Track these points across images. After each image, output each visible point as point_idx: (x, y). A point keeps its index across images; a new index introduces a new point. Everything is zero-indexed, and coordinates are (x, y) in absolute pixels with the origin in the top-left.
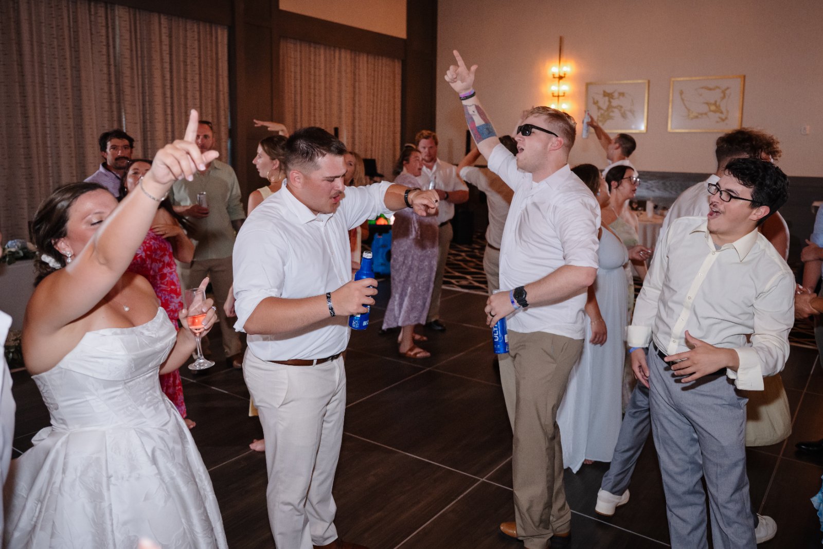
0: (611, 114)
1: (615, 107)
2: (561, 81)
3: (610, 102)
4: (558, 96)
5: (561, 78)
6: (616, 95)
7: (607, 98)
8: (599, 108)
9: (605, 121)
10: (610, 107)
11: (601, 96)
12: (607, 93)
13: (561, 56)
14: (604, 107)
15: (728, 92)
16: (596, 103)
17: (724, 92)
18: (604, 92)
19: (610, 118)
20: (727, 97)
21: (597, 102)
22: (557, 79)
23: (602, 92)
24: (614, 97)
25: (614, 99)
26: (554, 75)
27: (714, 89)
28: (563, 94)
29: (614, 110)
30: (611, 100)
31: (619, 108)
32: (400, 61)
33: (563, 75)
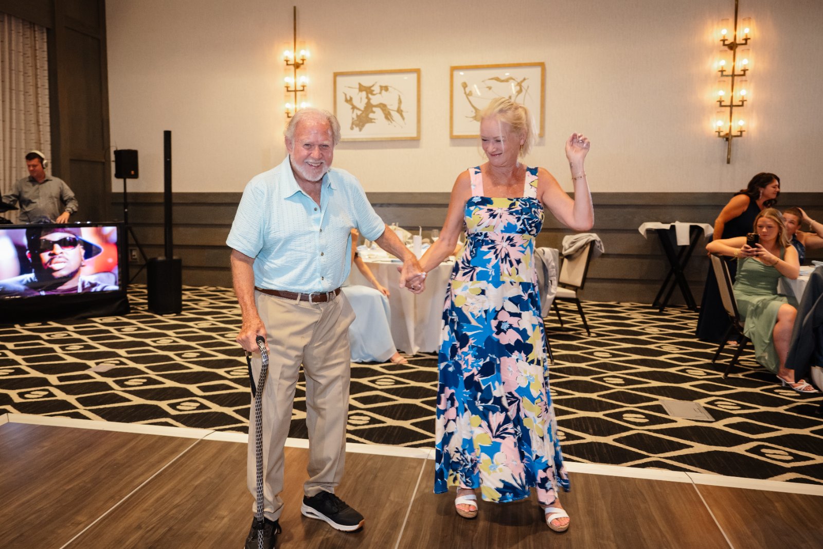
0: (371, 116)
1: (376, 106)
2: (298, 70)
3: (368, 98)
4: (295, 91)
5: (297, 66)
6: (376, 89)
7: (364, 94)
8: (354, 108)
9: (363, 126)
10: (369, 107)
11: (357, 90)
12: (365, 87)
13: (297, 36)
14: (361, 105)
15: (524, 84)
16: (349, 101)
17: (519, 84)
18: (360, 84)
19: (370, 121)
20: (524, 91)
21: (351, 99)
22: (292, 68)
23: (357, 86)
24: (374, 93)
25: (374, 95)
26: (287, 61)
27: (507, 81)
28: (302, 88)
29: (374, 109)
30: (370, 96)
31: (382, 106)
32: (45, 30)
33: (301, 62)
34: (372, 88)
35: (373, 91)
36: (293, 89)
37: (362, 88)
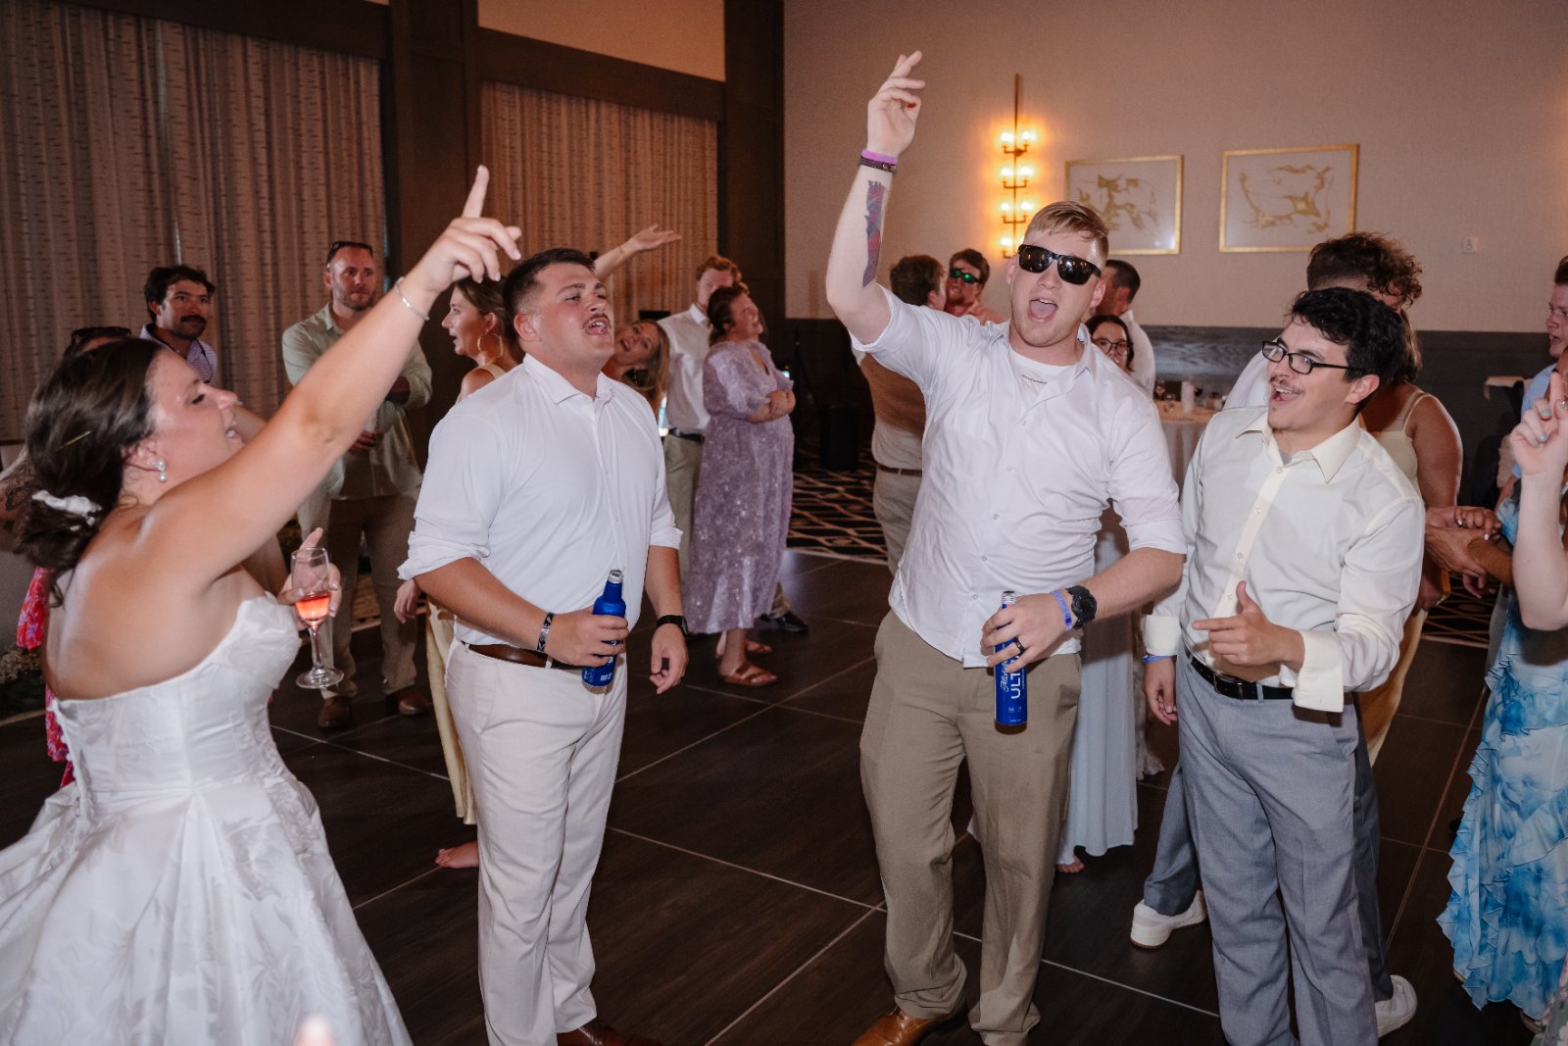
0: (1115, 220)
1: (1121, 207)
2: (1019, 159)
3: (1110, 196)
4: (1015, 187)
5: (1018, 153)
6: (1122, 184)
7: (1105, 191)
10: (1111, 206)
11: (1096, 186)
12: (1106, 180)
13: (1019, 111)
14: (1101, 206)
15: (1327, 176)
17: (1321, 177)
18: (1100, 178)
20: (1327, 186)
21: (1088, 197)
22: (1012, 156)
23: (1096, 179)
24: (1119, 189)
25: (1119, 191)
26: (1005, 147)
27: (1303, 171)
28: (1023, 184)
29: (1119, 212)
30: (1114, 193)
31: (1128, 207)
32: (715, 124)
33: (1023, 148)
34: (1117, 183)
35: (1117, 186)
36: (1012, 185)
37: (1103, 183)
